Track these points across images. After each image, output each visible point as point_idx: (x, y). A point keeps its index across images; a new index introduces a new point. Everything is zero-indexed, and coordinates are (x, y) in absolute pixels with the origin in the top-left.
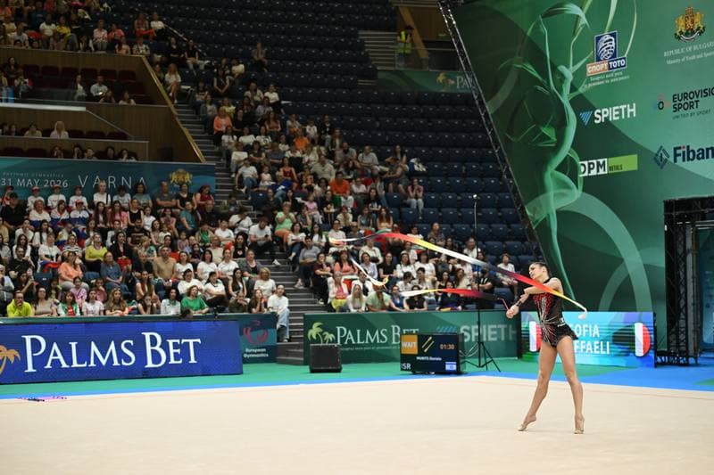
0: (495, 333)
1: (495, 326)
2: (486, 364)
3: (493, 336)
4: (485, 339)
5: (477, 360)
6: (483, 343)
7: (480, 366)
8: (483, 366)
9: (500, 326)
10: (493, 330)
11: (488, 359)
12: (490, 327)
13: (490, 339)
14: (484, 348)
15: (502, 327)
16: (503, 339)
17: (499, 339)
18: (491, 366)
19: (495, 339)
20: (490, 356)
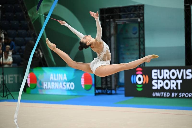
0: (12, 79)
1: (12, 76)
2: (7, 95)
3: (11, 81)
4: (7, 82)
5: (2, 94)
6: (5, 84)
7: (4, 96)
8: (5, 97)
9: (15, 75)
10: (11, 77)
11: (8, 93)
12: (9, 76)
13: (9, 82)
14: (6, 87)
15: (16, 76)
16: (16, 82)
17: (14, 82)
18: (9, 96)
19: (12, 82)
20: (9, 91)
